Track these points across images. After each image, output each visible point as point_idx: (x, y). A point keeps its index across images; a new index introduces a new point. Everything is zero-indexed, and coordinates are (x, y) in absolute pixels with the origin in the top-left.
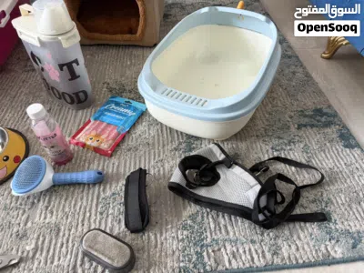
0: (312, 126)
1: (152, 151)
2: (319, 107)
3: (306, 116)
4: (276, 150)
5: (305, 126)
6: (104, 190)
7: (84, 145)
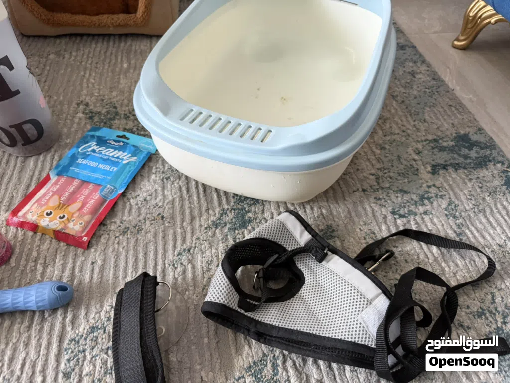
0: (457, 166)
1: (171, 232)
2: (462, 132)
3: (442, 149)
4: (401, 216)
5: (445, 167)
6: (73, 322)
7: (35, 228)
